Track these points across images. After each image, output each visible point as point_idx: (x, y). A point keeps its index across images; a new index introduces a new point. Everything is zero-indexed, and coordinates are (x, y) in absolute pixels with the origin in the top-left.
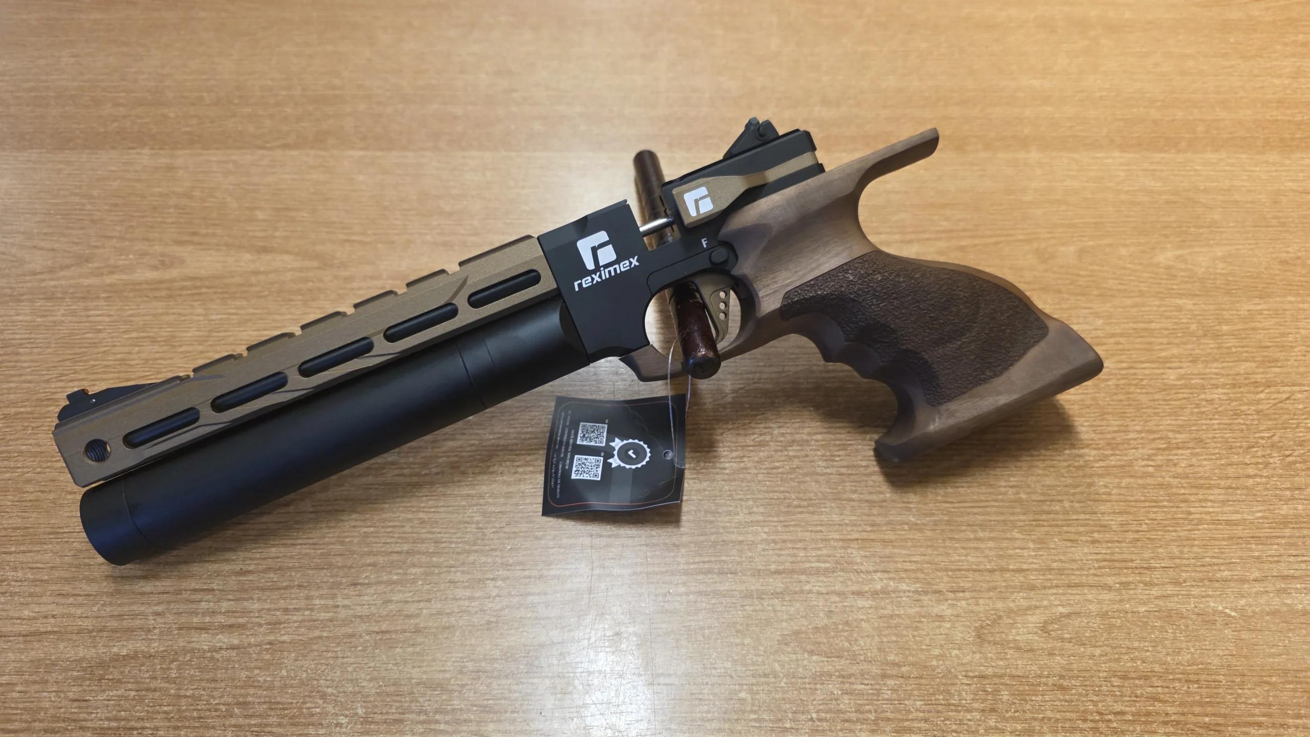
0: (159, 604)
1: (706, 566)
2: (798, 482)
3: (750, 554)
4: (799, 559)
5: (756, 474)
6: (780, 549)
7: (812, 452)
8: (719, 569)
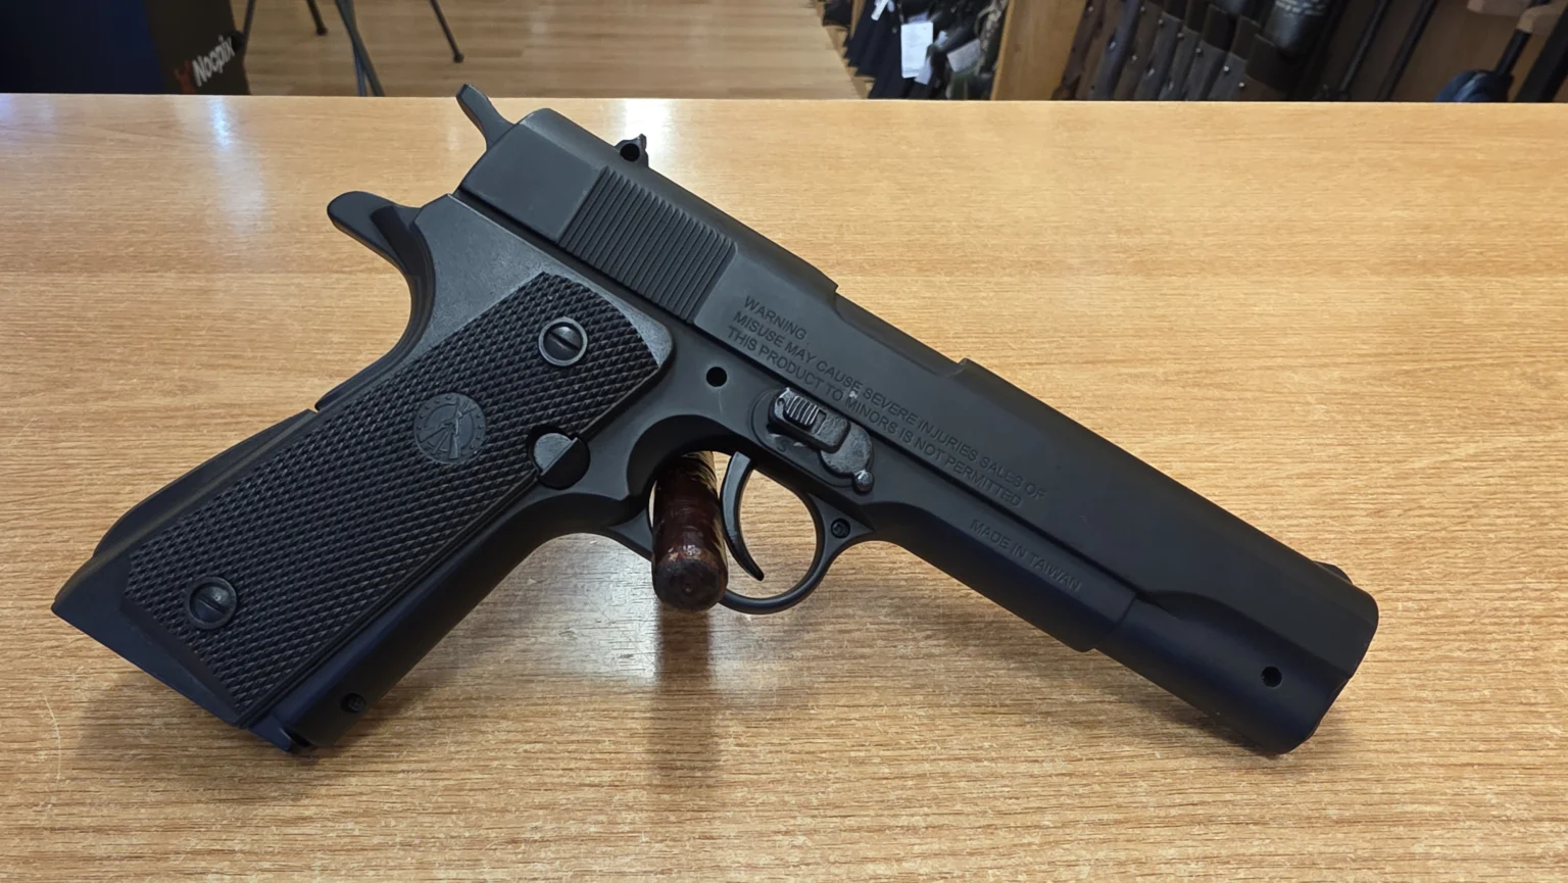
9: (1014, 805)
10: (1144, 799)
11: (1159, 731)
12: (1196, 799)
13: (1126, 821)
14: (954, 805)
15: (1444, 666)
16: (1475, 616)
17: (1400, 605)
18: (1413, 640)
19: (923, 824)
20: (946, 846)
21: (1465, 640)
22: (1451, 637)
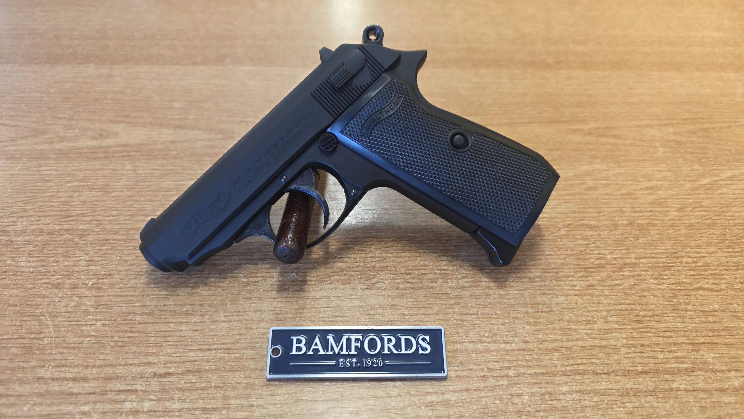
0: (86, 404)
1: (581, 367)
2: (639, 296)
3: (616, 357)
4: (660, 360)
5: (602, 290)
6: (642, 352)
7: (643, 273)
8: (593, 371)
9: (497, 366)
10: (556, 362)
11: (567, 327)
12: (579, 362)
13: (547, 373)
14: (469, 366)
15: (700, 292)
16: (718, 265)
17: (684, 260)
18: (688, 279)
19: (455, 376)
20: (464, 386)
21: (711, 279)
22: (705, 277)
